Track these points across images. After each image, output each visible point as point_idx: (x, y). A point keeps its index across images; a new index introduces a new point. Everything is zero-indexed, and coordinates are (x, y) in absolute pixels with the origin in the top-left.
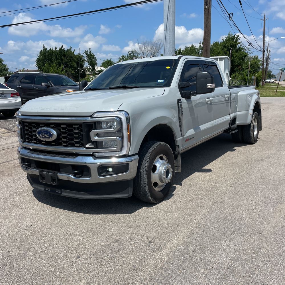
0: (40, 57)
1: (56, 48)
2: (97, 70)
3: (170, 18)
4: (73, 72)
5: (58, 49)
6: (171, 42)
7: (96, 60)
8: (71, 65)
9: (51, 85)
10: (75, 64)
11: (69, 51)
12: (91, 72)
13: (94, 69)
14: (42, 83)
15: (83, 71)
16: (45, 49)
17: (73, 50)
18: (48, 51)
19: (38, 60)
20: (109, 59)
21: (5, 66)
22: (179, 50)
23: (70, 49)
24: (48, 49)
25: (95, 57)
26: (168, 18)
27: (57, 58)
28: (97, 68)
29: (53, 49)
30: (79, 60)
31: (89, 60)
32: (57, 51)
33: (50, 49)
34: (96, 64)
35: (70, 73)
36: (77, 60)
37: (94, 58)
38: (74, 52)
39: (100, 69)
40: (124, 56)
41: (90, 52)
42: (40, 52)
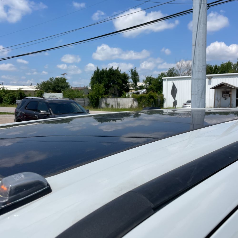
0: (94, 76)
1: (106, 69)
2: (139, 86)
3: (200, 31)
4: (119, 88)
5: (108, 69)
6: (201, 58)
7: (139, 77)
8: (118, 82)
9: (50, 113)
10: (120, 81)
11: (117, 70)
12: (133, 87)
13: (136, 85)
14: (41, 111)
15: (127, 87)
16: (98, 70)
17: (119, 69)
18: (100, 71)
19: (93, 78)
20: (150, 76)
21: (68, 83)
22: (215, 66)
23: (118, 69)
24: (101, 70)
25: (139, 75)
26: (198, 31)
27: (107, 77)
28: (139, 84)
29: (104, 70)
30: (124, 77)
31: (133, 77)
32: (107, 70)
33: (102, 70)
34: (138, 81)
35: (116, 89)
36: (123, 78)
37: (137, 75)
38: (120, 71)
39: (142, 84)
40: (163, 73)
41: (135, 71)
42: (95, 72)
